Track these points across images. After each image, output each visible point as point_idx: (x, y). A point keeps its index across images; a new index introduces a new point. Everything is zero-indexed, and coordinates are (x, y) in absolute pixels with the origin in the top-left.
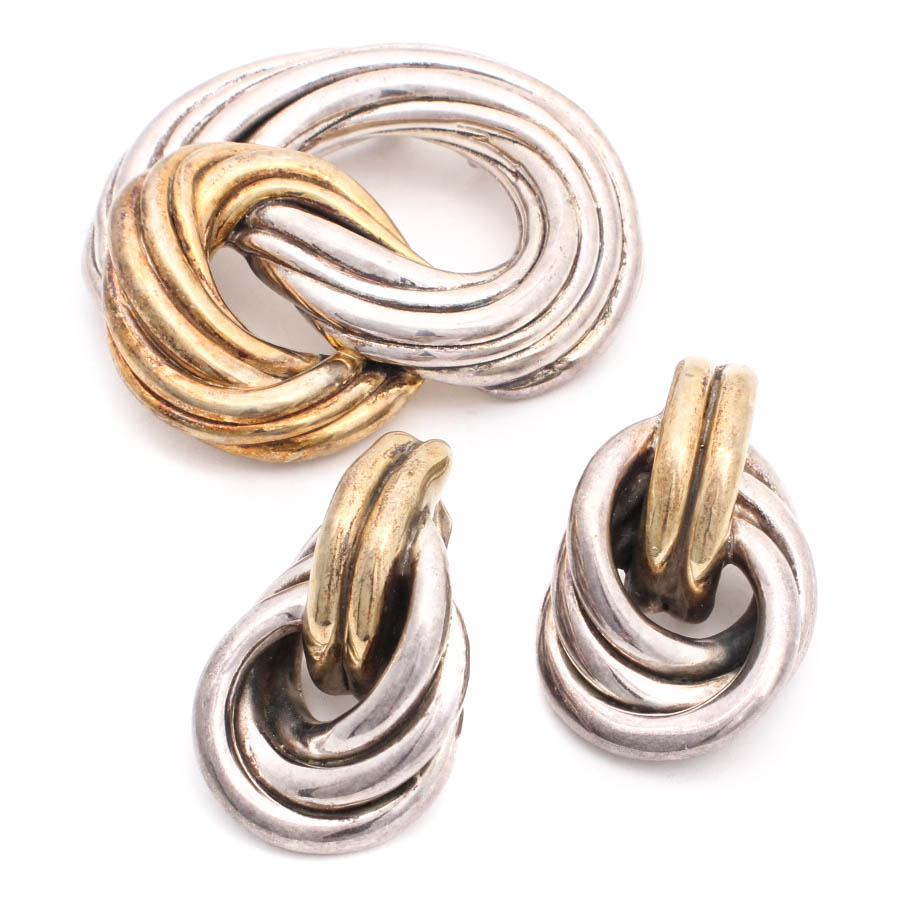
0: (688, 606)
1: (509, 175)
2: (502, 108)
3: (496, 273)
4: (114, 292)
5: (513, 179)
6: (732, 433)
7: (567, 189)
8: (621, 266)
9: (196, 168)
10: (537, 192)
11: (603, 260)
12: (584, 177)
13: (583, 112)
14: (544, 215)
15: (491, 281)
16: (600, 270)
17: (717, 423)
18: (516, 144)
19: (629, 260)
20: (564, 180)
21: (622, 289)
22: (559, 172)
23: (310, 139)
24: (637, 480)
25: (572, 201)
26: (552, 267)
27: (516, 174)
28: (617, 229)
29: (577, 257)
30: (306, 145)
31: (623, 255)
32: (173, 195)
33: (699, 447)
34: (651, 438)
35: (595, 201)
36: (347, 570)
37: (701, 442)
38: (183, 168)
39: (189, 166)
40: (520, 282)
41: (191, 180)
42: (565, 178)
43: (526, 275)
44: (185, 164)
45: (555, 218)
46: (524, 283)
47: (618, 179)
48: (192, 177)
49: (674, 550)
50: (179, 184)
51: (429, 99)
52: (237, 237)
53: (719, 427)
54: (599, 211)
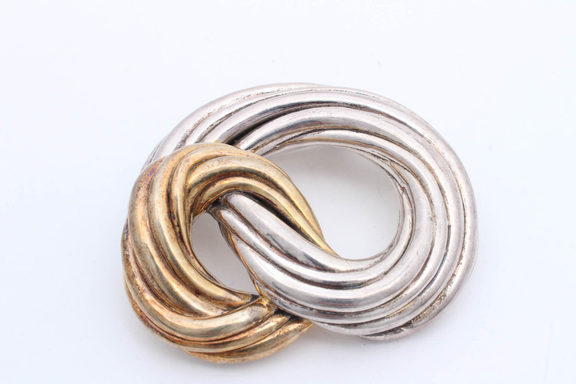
1: (399, 188)
2: (401, 145)
3: (372, 262)
4: (127, 236)
5: (401, 192)
7: (432, 209)
8: (458, 265)
9: (191, 163)
10: (413, 205)
11: (446, 262)
12: (445, 202)
13: (454, 153)
14: (413, 224)
15: (367, 269)
16: (443, 269)
18: (405, 170)
19: (464, 261)
20: (431, 202)
21: (456, 280)
22: (429, 196)
23: (280, 144)
25: (433, 218)
26: (408, 266)
27: (403, 189)
28: (459, 241)
29: (428, 259)
30: (278, 146)
31: (461, 256)
32: (172, 180)
35: (448, 220)
38: (183, 162)
39: (188, 161)
40: (386, 273)
41: (186, 171)
42: (431, 201)
43: (391, 269)
44: (185, 160)
45: (419, 229)
46: (388, 275)
47: (467, 204)
48: (188, 169)
50: (177, 173)
51: (357, 130)
52: (213, 209)
54: (449, 227)
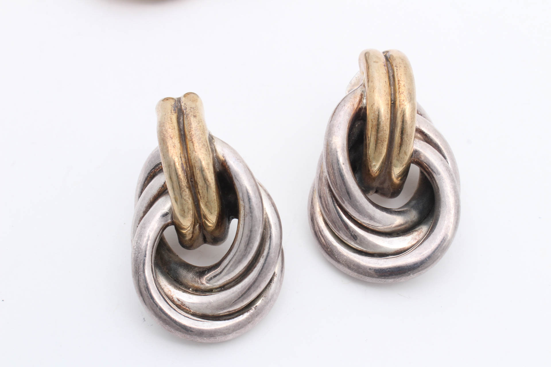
0: (392, 191)
6: (409, 92)
17: (399, 88)
24: (355, 126)
33: (391, 103)
34: (360, 101)
36: (190, 183)
37: (391, 101)
49: (383, 163)
53: (400, 90)
